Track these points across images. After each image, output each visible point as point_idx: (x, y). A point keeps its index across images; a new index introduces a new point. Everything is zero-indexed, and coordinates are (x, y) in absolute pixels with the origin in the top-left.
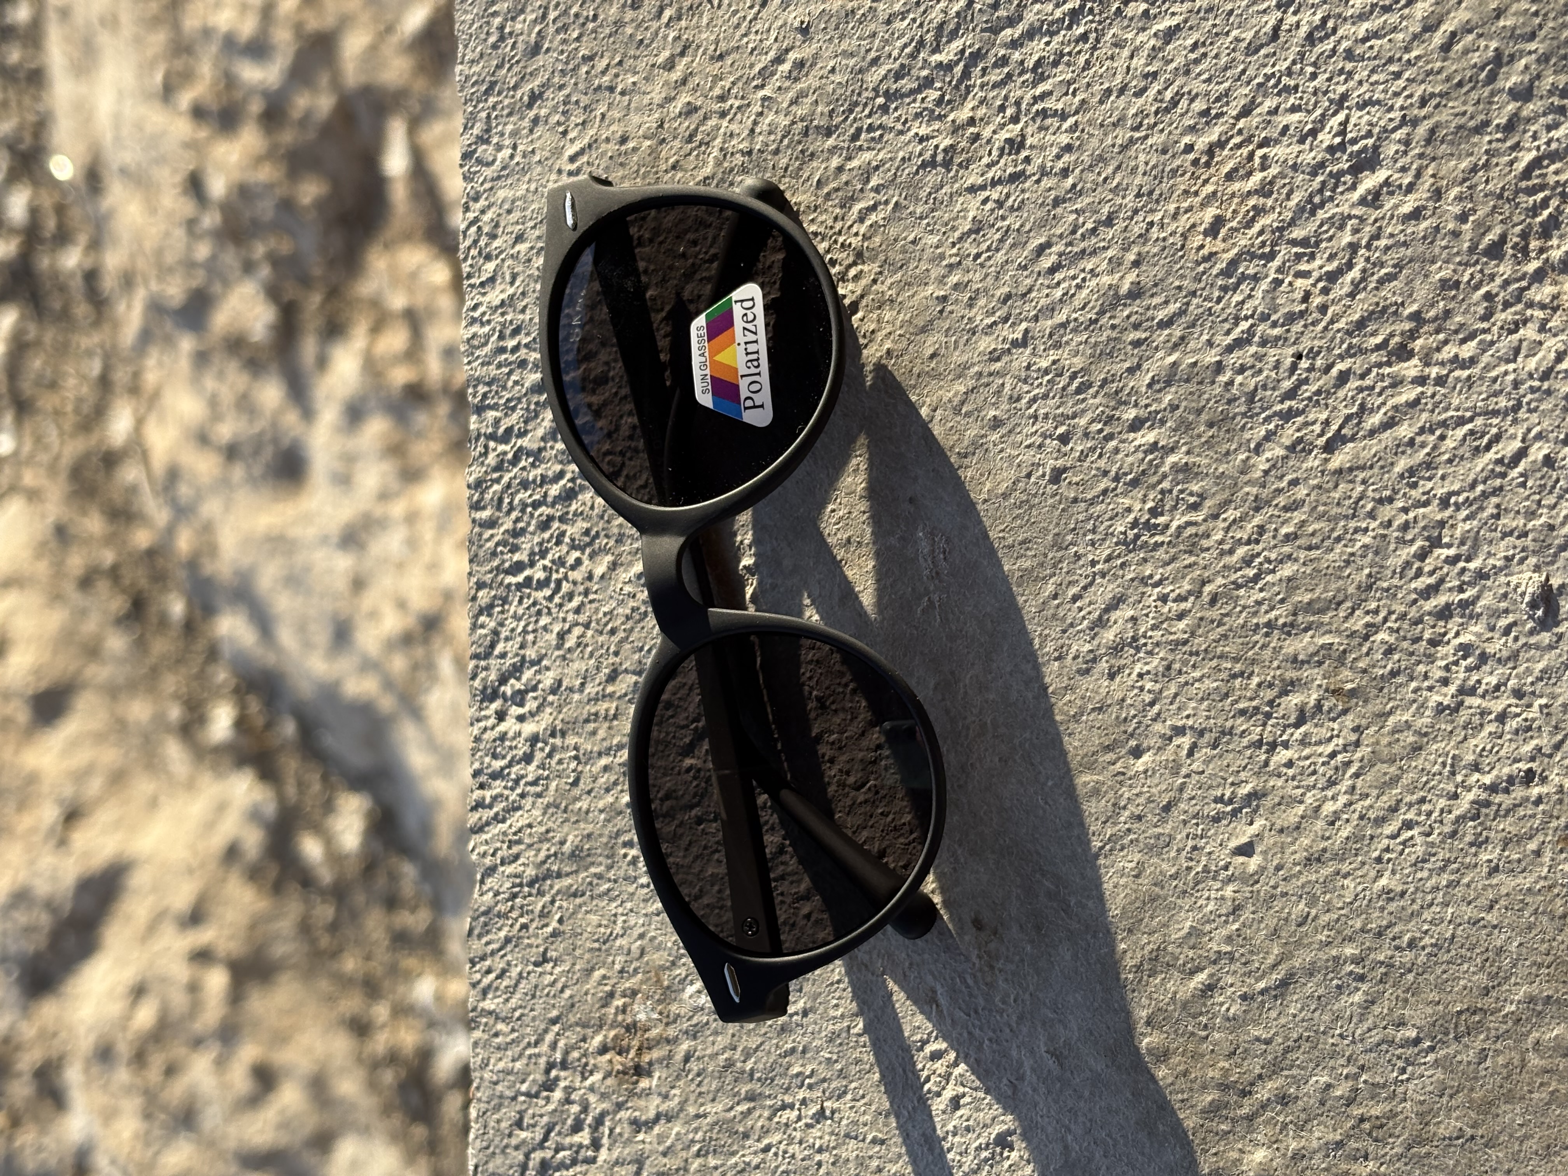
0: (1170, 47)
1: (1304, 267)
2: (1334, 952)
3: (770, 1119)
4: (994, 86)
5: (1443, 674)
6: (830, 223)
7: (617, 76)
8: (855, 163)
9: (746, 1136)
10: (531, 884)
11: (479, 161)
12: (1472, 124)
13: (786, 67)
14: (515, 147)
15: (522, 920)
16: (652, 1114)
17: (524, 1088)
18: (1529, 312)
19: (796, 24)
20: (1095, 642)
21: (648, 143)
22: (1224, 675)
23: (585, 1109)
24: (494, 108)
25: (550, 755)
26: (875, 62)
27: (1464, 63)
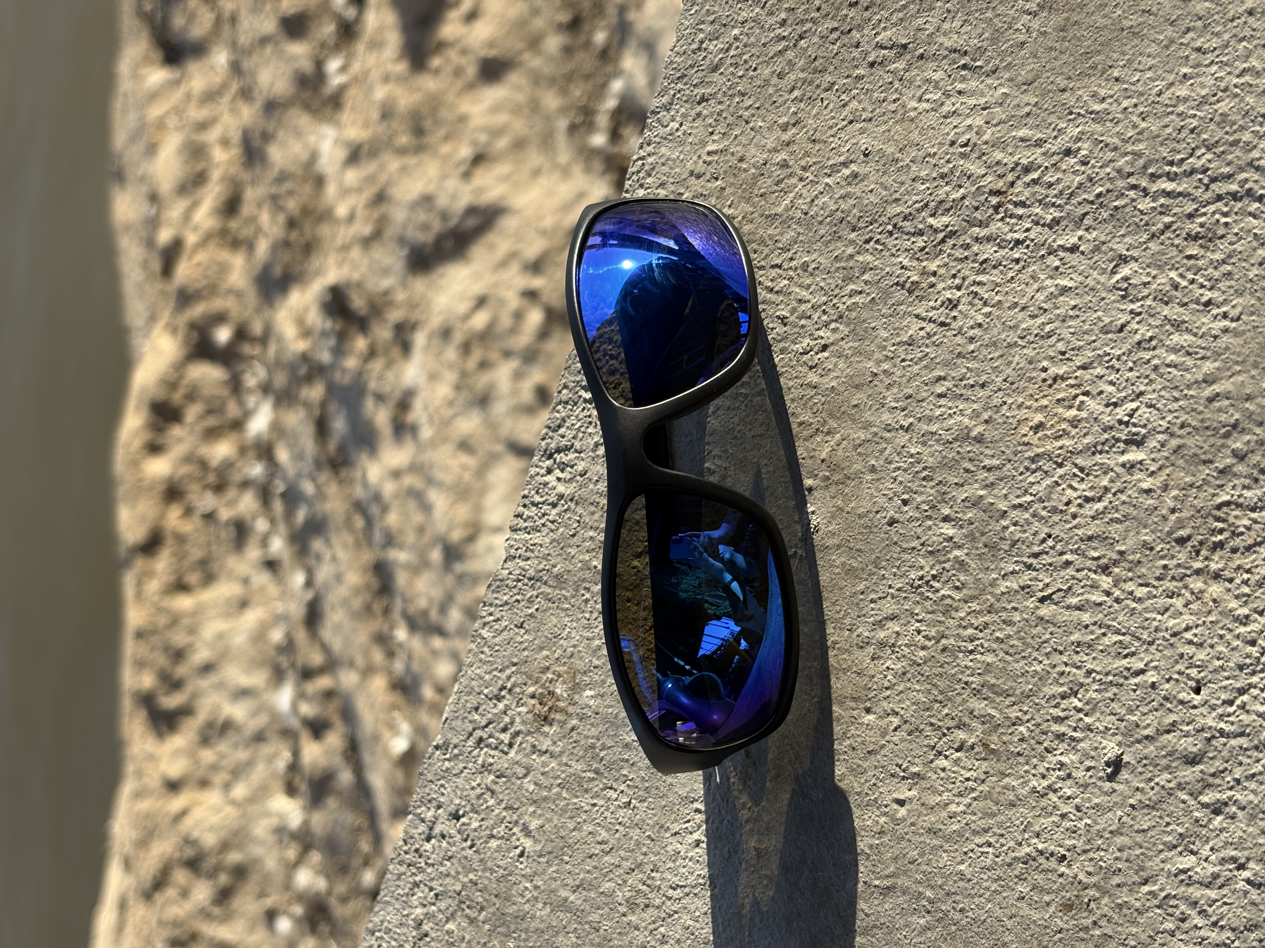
0: (1061, 298)
1: (1075, 484)
2: (921, 889)
3: (602, 790)
4: (956, 259)
5: (1045, 772)
6: (833, 286)
7: (753, 115)
8: (860, 258)
9: (586, 791)
10: (530, 579)
11: (659, 120)
12: (1203, 457)
13: (846, 172)
14: (681, 125)
15: (519, 597)
16: (544, 748)
17: (486, 691)
18: (1183, 591)
19: (863, 148)
20: (873, 634)
21: (753, 171)
22: (931, 697)
23: (512, 723)
24: (679, 91)
25: (565, 511)
26: (897, 200)
27: (1215, 417)
